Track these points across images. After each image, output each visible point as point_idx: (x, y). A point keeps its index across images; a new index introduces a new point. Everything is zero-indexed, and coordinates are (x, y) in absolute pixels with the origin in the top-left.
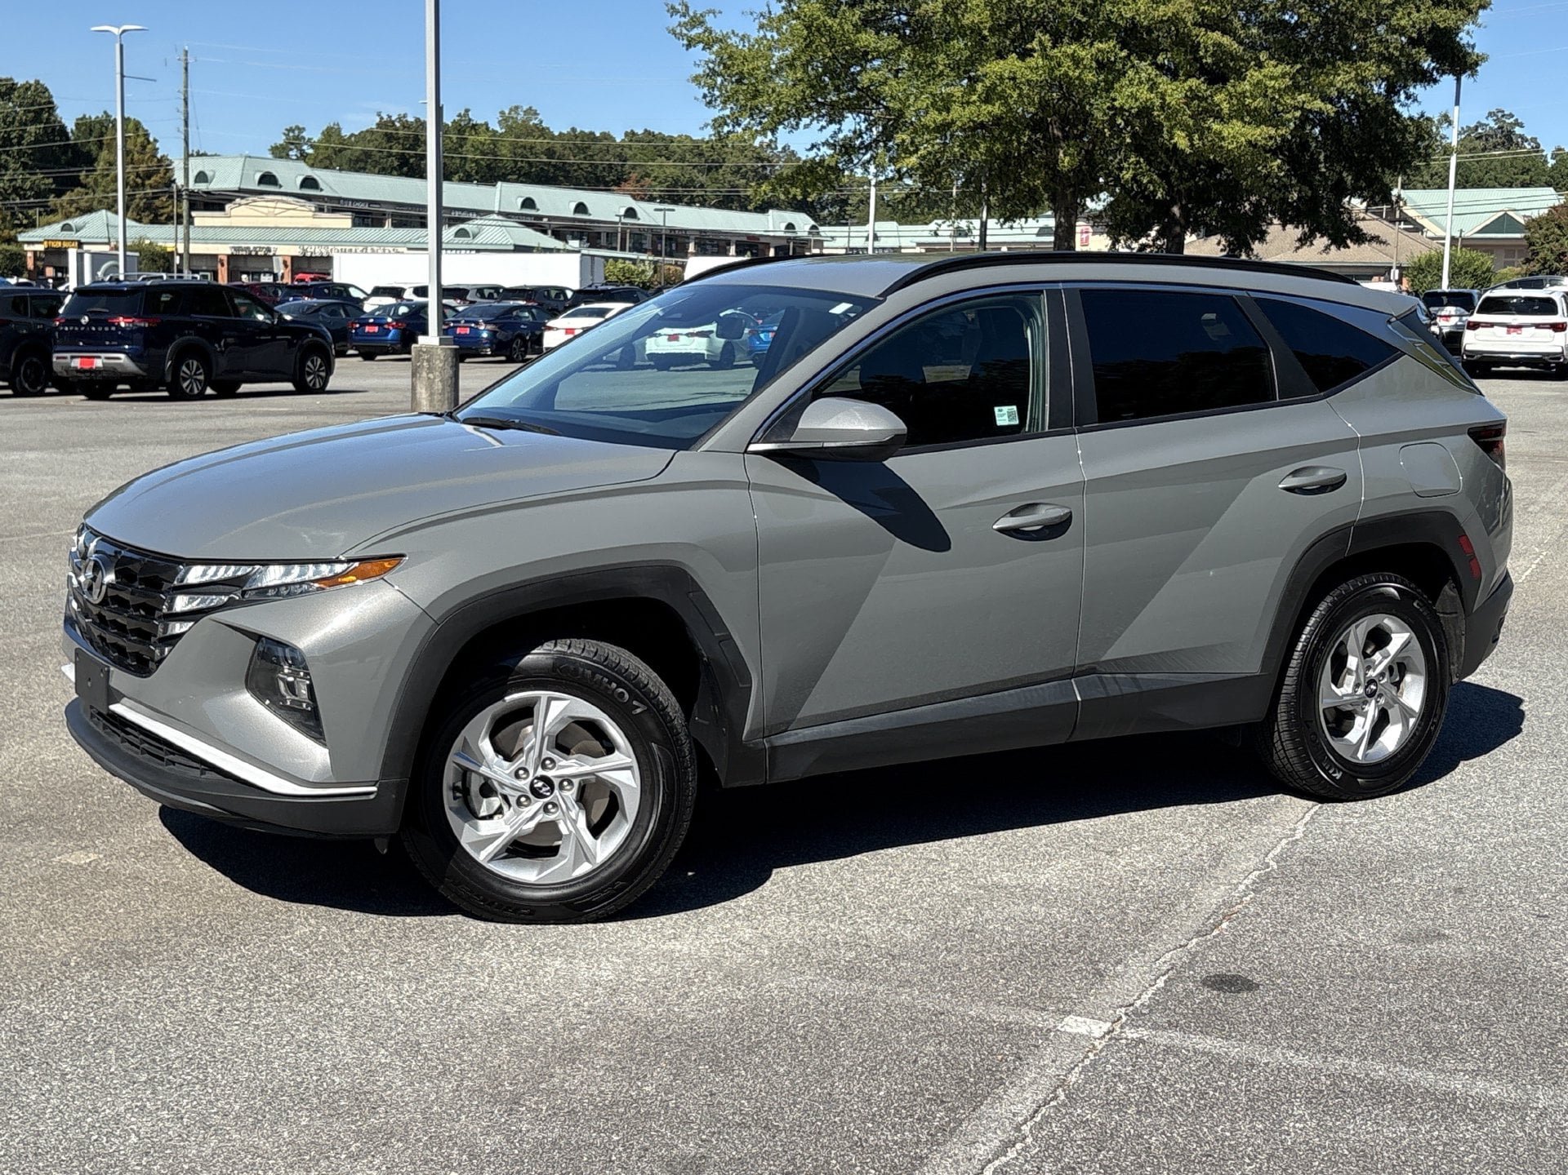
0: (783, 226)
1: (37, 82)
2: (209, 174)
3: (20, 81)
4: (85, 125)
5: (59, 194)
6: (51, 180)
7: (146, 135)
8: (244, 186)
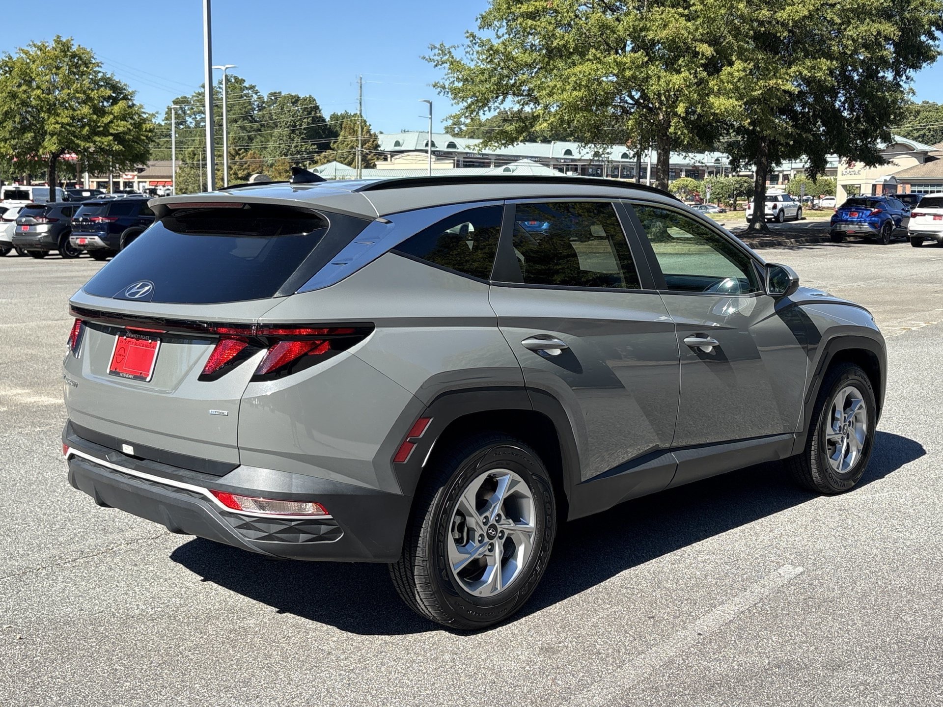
0: (713, 160)
1: (310, 96)
2: (401, 142)
3: (302, 96)
4: (334, 117)
5: (319, 153)
6: (315, 147)
7: (365, 121)
8: (417, 148)
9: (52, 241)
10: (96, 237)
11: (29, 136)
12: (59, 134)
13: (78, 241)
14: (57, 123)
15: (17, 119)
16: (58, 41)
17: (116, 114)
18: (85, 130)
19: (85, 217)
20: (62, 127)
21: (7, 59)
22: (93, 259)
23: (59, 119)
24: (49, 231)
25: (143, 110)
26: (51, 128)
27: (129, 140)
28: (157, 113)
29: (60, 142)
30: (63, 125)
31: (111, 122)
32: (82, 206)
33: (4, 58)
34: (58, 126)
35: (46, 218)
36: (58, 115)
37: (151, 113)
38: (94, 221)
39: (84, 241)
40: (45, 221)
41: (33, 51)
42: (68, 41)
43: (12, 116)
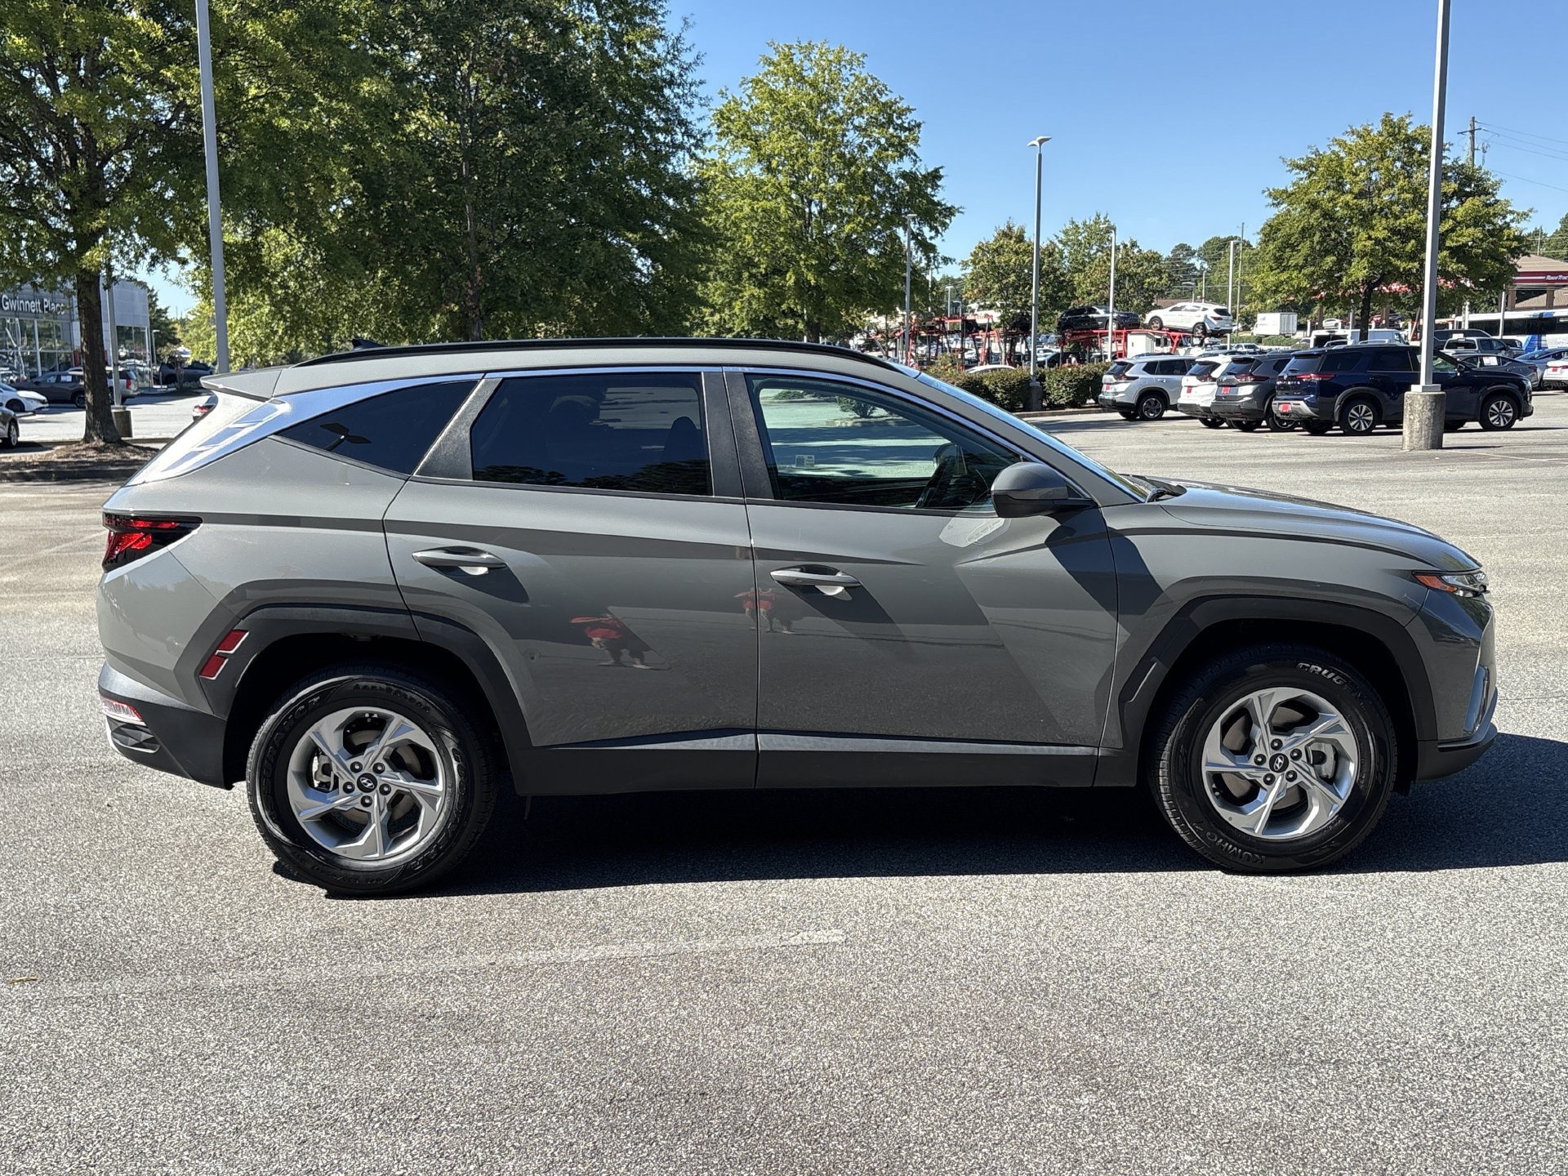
9: (1256, 408)
10: (1302, 403)
11: (1330, 260)
12: (1372, 253)
13: (1281, 408)
14: (1370, 238)
15: (1316, 238)
16: (1387, 121)
17: (1458, 219)
18: (1410, 245)
19: (1290, 374)
20: (1375, 244)
21: (1313, 156)
22: (1307, 433)
23: (1372, 233)
24: (1254, 394)
25: (1509, 208)
26: (1360, 246)
27: (1477, 256)
28: (1531, 211)
29: (1372, 266)
30: (1378, 242)
31: (1453, 230)
32: (1293, 359)
33: (1310, 156)
34: (1369, 243)
35: (1251, 375)
36: (1372, 228)
37: (1521, 211)
38: (1300, 380)
39: (1287, 408)
40: (1250, 379)
41: (1351, 140)
42: (1402, 120)
43: (1310, 235)
